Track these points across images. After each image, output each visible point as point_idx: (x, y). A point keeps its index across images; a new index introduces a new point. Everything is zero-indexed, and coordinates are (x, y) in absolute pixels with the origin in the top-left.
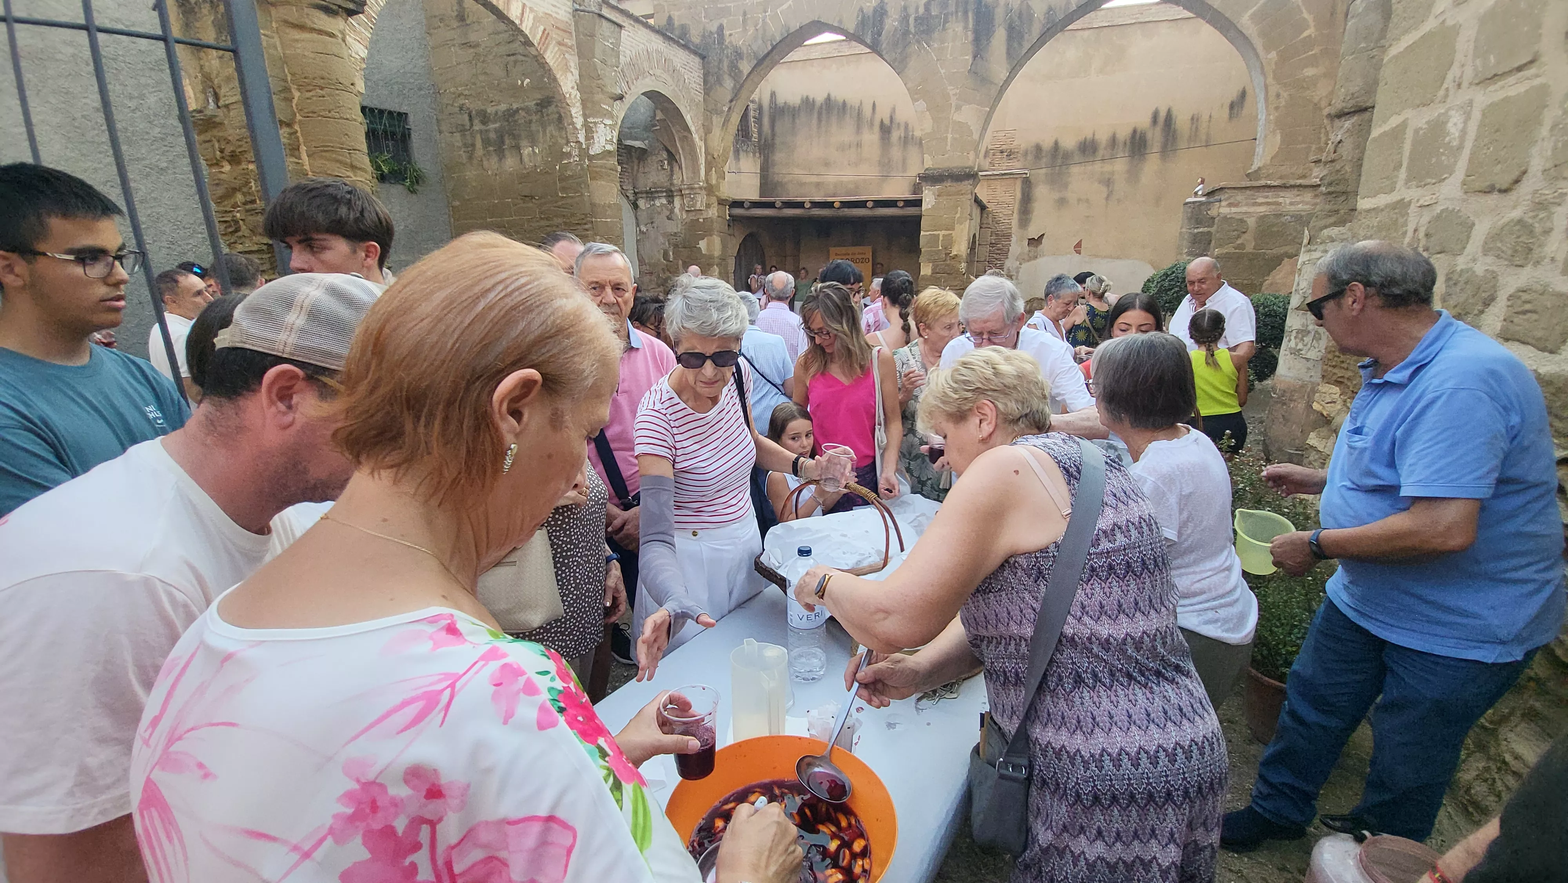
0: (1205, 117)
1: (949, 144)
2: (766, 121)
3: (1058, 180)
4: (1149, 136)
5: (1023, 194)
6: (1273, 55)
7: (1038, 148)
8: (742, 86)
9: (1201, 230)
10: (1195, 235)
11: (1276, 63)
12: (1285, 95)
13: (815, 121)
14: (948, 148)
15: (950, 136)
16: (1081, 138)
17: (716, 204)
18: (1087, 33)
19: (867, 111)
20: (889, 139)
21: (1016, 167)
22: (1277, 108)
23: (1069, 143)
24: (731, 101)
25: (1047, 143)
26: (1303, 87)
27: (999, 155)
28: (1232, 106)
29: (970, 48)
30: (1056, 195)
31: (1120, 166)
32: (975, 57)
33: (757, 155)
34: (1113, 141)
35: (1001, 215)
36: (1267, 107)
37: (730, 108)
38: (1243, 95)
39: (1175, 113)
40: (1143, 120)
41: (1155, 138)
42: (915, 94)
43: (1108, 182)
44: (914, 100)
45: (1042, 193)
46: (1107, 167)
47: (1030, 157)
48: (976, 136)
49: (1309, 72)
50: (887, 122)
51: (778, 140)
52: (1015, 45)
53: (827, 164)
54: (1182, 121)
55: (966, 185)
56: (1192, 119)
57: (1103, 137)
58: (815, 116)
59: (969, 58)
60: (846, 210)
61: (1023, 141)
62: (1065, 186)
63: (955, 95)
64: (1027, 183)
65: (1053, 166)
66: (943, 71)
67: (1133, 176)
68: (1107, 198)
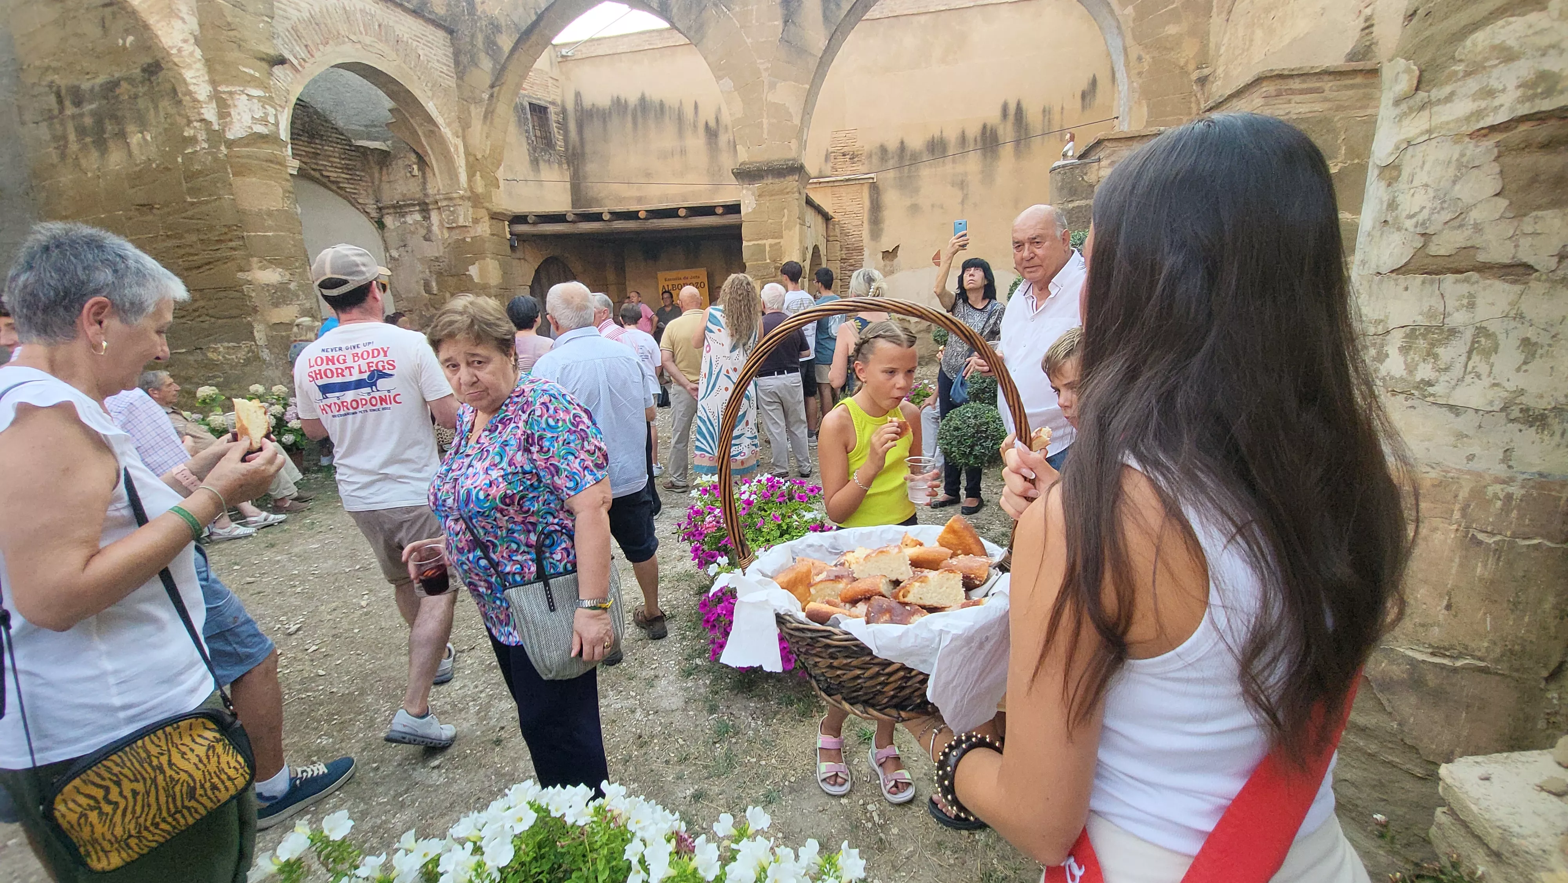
0: (1057, 109)
1: (766, 131)
2: (572, 126)
3: (907, 184)
4: (1000, 132)
5: (872, 202)
6: (1130, 10)
7: (883, 150)
8: (503, 68)
9: (1076, 204)
10: (1070, 212)
11: (1134, 20)
12: (1147, 58)
13: (629, 125)
14: (765, 136)
15: (765, 121)
16: (928, 137)
17: (487, 218)
18: (923, 19)
19: (689, 111)
20: (716, 144)
21: (860, 170)
22: (1140, 74)
23: (916, 142)
24: (492, 86)
25: (892, 145)
26: (1165, 48)
27: (841, 159)
28: (1084, 96)
29: (779, 12)
30: (908, 202)
31: (973, 164)
32: (786, 22)
33: (565, 166)
34: (963, 139)
35: (850, 226)
36: (1129, 77)
37: (492, 96)
38: (1094, 82)
39: (1024, 106)
40: (993, 116)
41: (1007, 132)
42: (719, 71)
43: (962, 185)
44: (718, 78)
45: (891, 198)
46: (960, 168)
47: (875, 160)
48: (797, 121)
49: (1172, 30)
50: (712, 124)
51: (588, 149)
52: (833, 6)
53: (648, 175)
54: (1033, 114)
55: (791, 181)
56: (1044, 111)
57: (951, 135)
58: (629, 118)
59: (779, 23)
60: (655, 221)
61: (866, 143)
62: (916, 190)
63: (766, 69)
64: (875, 188)
65: (900, 167)
66: (749, 41)
67: (988, 177)
68: (963, 202)
